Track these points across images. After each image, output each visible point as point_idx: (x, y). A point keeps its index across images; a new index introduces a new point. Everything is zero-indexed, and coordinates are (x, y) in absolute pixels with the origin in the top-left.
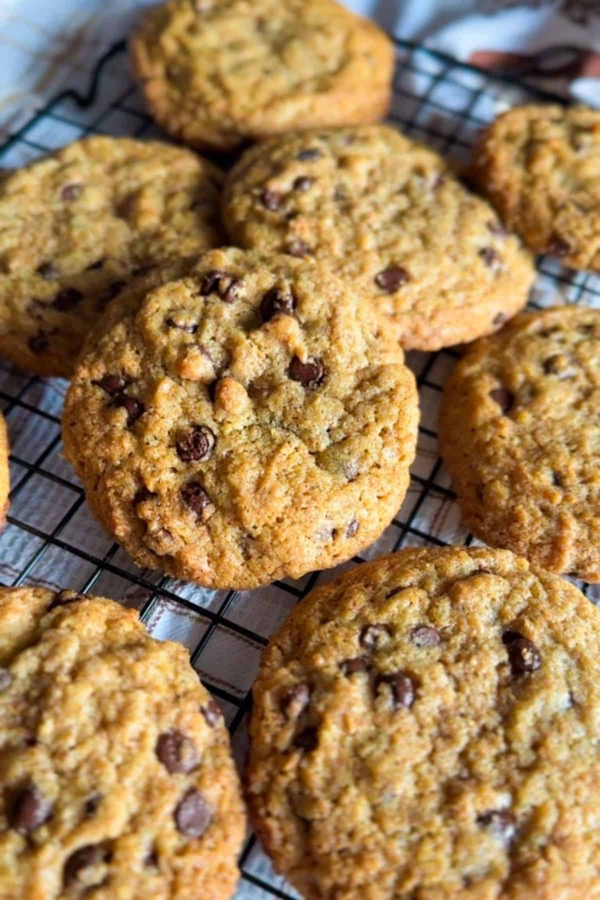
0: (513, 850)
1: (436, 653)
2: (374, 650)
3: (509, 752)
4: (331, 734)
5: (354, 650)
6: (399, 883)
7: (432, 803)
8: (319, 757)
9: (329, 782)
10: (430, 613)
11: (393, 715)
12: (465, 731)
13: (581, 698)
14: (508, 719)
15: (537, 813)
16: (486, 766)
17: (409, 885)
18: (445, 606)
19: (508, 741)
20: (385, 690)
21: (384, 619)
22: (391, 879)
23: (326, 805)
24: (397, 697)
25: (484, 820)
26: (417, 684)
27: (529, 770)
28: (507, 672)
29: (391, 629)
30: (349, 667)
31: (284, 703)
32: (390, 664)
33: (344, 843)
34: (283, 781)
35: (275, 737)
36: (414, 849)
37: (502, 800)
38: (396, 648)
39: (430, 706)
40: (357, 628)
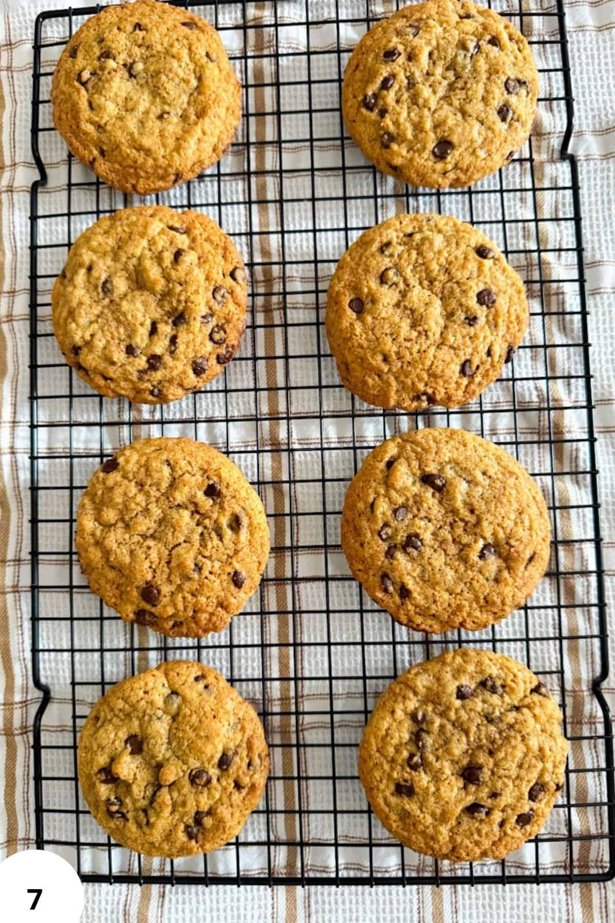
0: (499, 555)
1: (410, 516)
2: (389, 538)
3: (466, 523)
4: (410, 584)
5: (384, 546)
6: (478, 602)
7: (462, 568)
8: (415, 595)
9: (426, 598)
10: (391, 502)
11: (421, 553)
12: (445, 533)
13: (470, 477)
14: (454, 512)
15: (495, 534)
16: (466, 539)
17: (482, 601)
18: (393, 493)
19: (462, 520)
20: (410, 550)
21: (381, 524)
22: (475, 605)
23: (434, 606)
24: (416, 548)
25: (482, 556)
26: (417, 536)
27: (478, 523)
28: (437, 495)
29: (386, 525)
30: (390, 554)
31: (386, 590)
32: (401, 537)
33: (450, 610)
34: (412, 613)
35: (394, 602)
36: (471, 588)
37: (481, 543)
38: (396, 530)
39: (427, 537)
40: (376, 537)
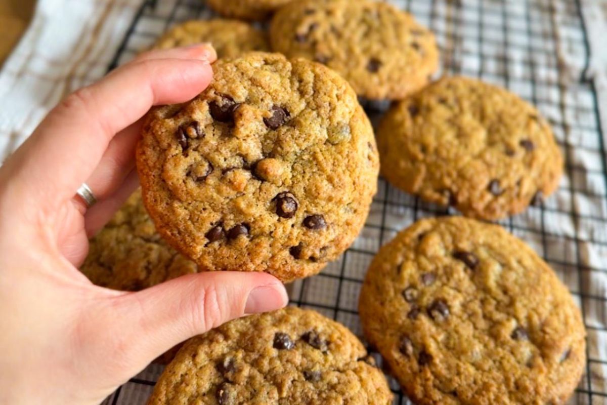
0: (533, 341)
1: (438, 283)
2: (414, 300)
3: (498, 302)
4: (433, 348)
5: (408, 307)
6: (507, 385)
7: (492, 345)
8: (437, 361)
9: (449, 368)
10: (420, 267)
11: (447, 321)
12: (476, 306)
13: (504, 261)
14: (486, 290)
15: (529, 318)
16: (498, 316)
17: (512, 385)
18: (423, 260)
19: (495, 299)
20: (436, 313)
21: (406, 284)
22: (503, 388)
23: (456, 378)
24: (442, 312)
25: (514, 336)
26: (445, 301)
27: (512, 303)
28: (469, 271)
29: (413, 286)
30: (413, 315)
31: (403, 350)
32: (427, 300)
33: (475, 388)
34: (430, 383)
35: (411, 368)
36: (501, 368)
37: (513, 324)
38: (422, 293)
39: (456, 305)
40: (400, 296)
